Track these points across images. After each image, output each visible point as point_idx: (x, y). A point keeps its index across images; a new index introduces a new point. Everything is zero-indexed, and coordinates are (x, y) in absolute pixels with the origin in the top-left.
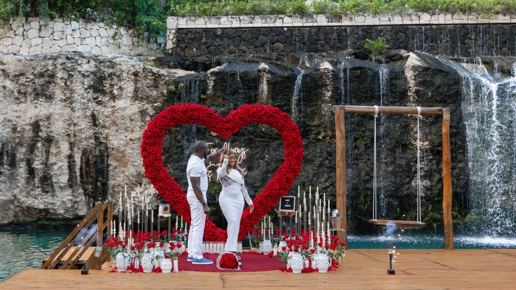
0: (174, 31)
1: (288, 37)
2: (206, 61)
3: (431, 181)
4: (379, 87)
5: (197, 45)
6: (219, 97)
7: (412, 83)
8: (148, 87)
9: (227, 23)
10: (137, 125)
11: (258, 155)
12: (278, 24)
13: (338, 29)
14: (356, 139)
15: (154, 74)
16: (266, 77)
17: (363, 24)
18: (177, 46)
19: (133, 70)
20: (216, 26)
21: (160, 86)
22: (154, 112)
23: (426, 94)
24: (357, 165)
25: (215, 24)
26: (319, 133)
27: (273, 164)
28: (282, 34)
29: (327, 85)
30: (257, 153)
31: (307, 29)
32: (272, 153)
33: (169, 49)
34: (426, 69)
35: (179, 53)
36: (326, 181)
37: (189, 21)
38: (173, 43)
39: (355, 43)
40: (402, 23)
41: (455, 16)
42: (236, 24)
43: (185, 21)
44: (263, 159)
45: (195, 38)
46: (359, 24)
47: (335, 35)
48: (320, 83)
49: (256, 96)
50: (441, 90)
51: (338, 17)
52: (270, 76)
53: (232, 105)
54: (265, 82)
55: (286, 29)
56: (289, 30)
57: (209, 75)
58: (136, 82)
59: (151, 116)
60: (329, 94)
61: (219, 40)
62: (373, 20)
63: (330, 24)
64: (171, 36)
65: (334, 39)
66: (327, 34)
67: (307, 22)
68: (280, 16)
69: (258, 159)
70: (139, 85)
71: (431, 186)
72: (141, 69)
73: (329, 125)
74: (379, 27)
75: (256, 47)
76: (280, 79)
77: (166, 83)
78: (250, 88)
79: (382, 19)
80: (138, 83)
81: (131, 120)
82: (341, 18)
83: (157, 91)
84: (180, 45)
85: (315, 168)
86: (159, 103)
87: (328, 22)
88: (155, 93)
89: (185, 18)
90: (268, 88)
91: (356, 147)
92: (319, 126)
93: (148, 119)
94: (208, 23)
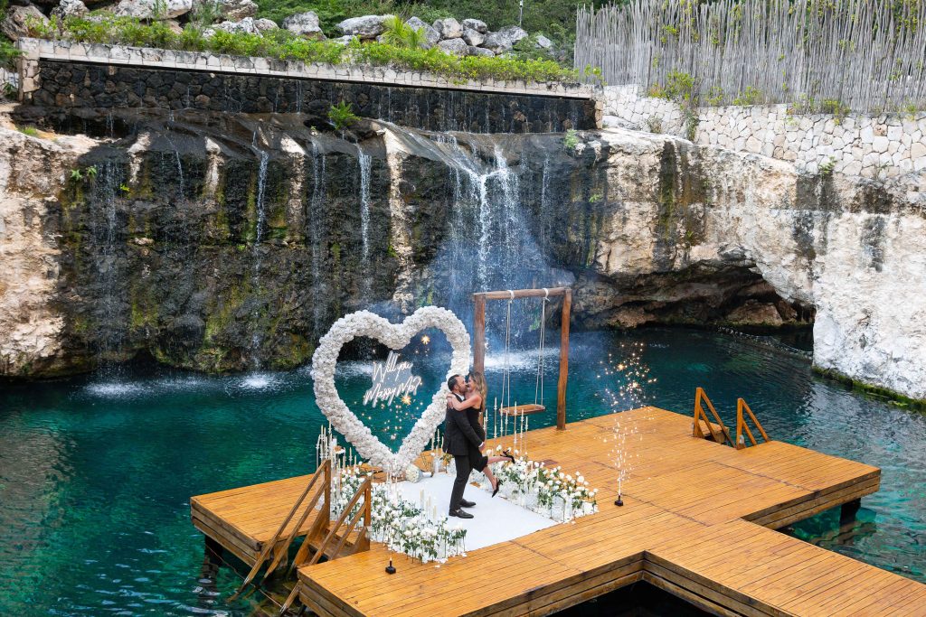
0: (36, 64)
1: (215, 87)
2: (95, 117)
3: (415, 295)
4: (359, 178)
5: (76, 88)
6: (145, 187)
7: (395, 174)
8: (33, 171)
9: (122, 56)
10: (17, 230)
11: (205, 270)
12: (201, 65)
13: (284, 82)
14: (330, 245)
15: (44, 151)
16: (216, 162)
17: (315, 77)
18: (42, 88)
19: (9, 145)
20: (104, 60)
21: (53, 169)
22: (46, 210)
23: (410, 188)
24: (332, 278)
25: (102, 56)
26: (282, 237)
27: (225, 280)
28: (208, 82)
29: (297, 175)
30: (204, 267)
31: (243, 77)
32: (223, 266)
33: (27, 93)
34: (411, 157)
35: (45, 100)
36: (294, 301)
37: (58, 48)
38: (35, 82)
39: (307, 103)
40: (362, 80)
41: (424, 77)
42: (135, 60)
43: (51, 47)
44: (211, 274)
45: (71, 77)
46: (311, 76)
47: (280, 91)
48: (288, 172)
49: (201, 187)
50: (426, 183)
51: (284, 65)
52: (222, 160)
53: (167, 201)
54: (215, 169)
55: (213, 75)
56: (218, 77)
57: (134, 156)
58: (13, 162)
59: (40, 217)
60: (298, 186)
61: (111, 83)
62: (329, 72)
63: (272, 73)
64: (31, 72)
65: (280, 96)
66: (270, 87)
67: (241, 66)
68: (203, 54)
69: (204, 276)
70: (19, 168)
71: (415, 300)
72: (23, 143)
73: (298, 228)
74: (337, 84)
75: (170, 99)
76: (237, 166)
77: (62, 165)
78: (192, 176)
79: (339, 71)
80: (17, 165)
81: (7, 222)
82: (287, 65)
83: (49, 177)
84: (48, 87)
85: (281, 285)
86: (53, 197)
87: (270, 69)
88: (46, 179)
89: (51, 43)
90: (220, 177)
91: (330, 256)
92: (285, 228)
93: (36, 220)
94: (90, 54)
